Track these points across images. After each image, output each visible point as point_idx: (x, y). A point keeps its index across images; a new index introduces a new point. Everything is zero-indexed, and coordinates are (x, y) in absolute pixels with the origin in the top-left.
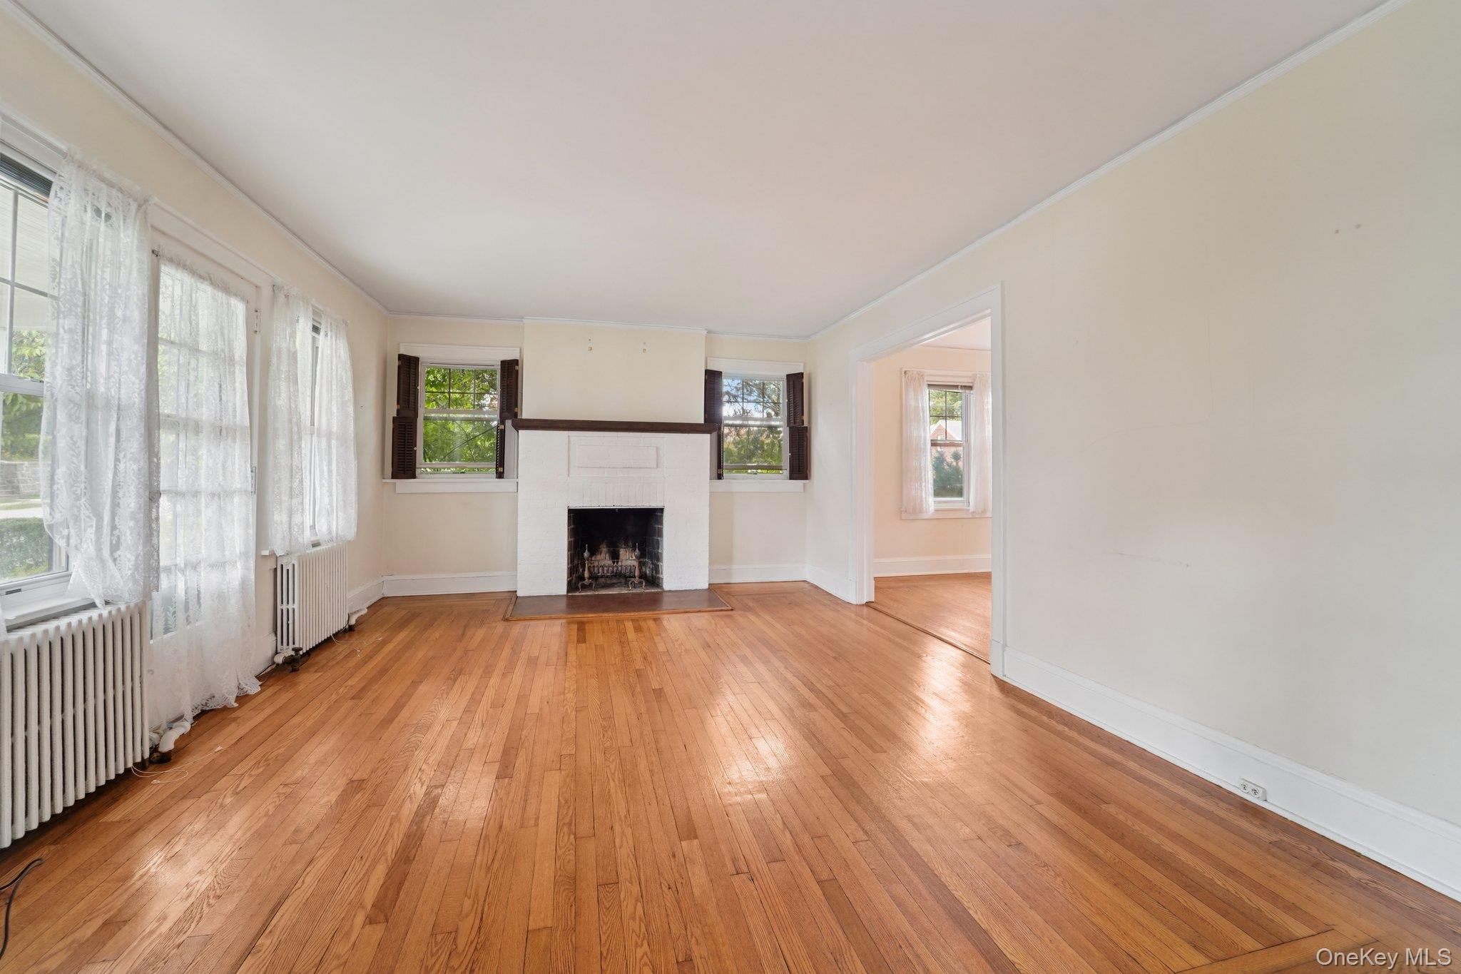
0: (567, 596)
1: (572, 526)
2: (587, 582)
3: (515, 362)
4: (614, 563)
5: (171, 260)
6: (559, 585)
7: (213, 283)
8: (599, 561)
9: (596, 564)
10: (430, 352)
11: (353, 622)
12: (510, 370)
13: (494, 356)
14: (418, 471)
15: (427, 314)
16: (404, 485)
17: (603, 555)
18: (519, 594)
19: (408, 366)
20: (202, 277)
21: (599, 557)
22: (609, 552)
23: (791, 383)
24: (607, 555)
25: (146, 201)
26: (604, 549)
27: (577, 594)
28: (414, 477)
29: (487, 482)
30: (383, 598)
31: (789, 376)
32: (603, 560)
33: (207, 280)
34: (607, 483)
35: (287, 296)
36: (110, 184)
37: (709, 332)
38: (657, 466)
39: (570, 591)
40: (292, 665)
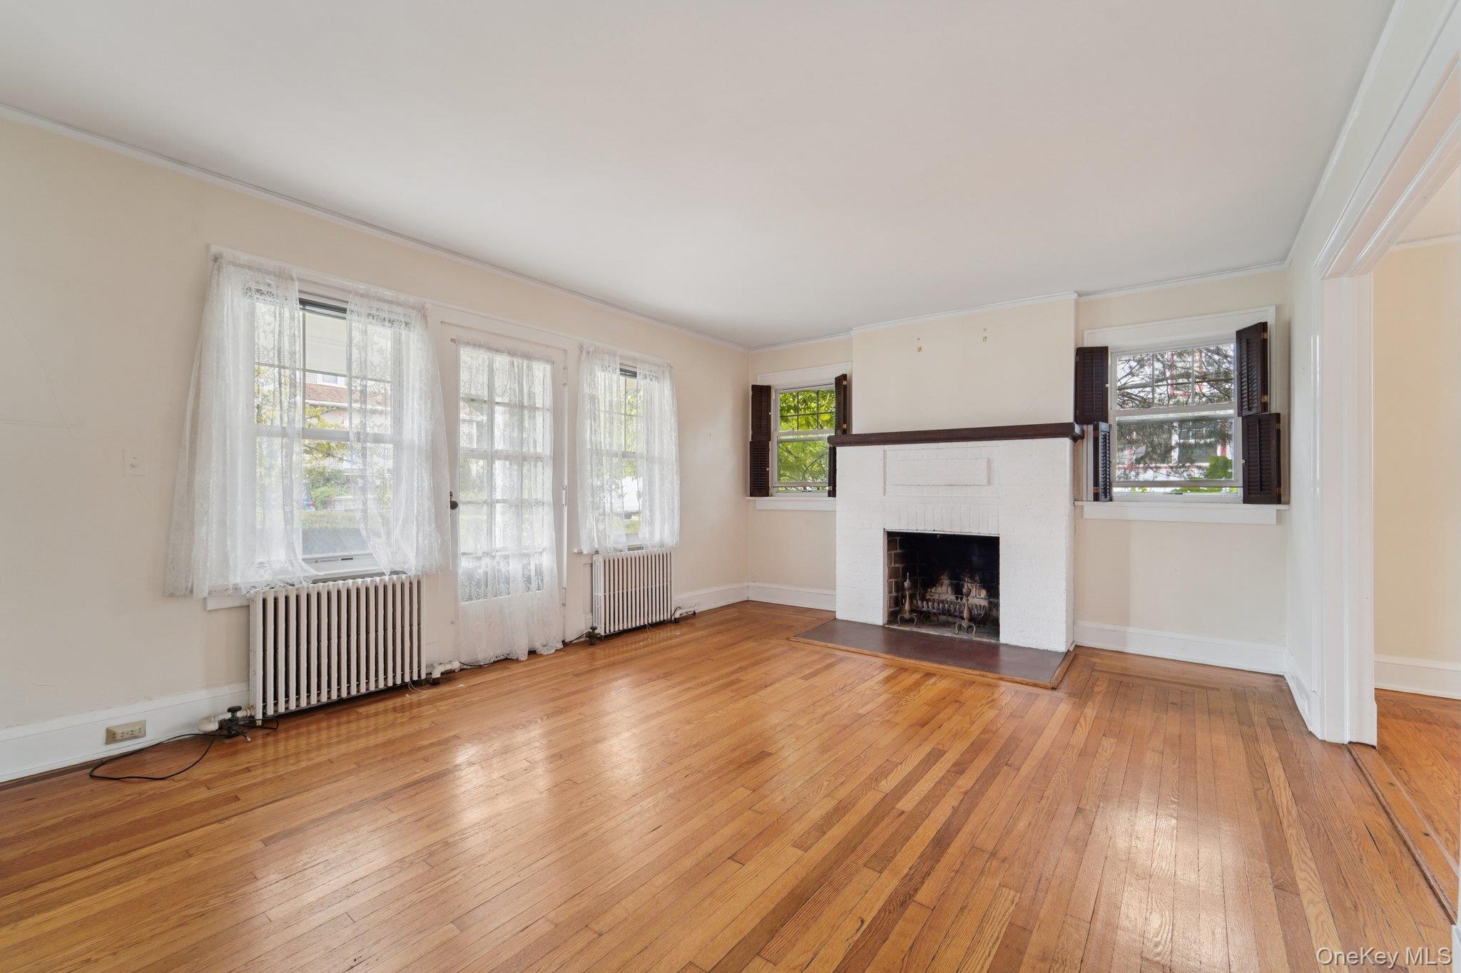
0: (883, 627)
1: (899, 551)
2: (907, 616)
3: (844, 377)
4: (957, 598)
5: (467, 344)
6: (875, 612)
7: (512, 353)
8: (939, 594)
9: (936, 597)
10: (777, 379)
11: (677, 615)
12: (842, 386)
13: (827, 376)
14: (771, 491)
15: (775, 344)
16: (761, 501)
17: (944, 588)
18: (839, 616)
19: (761, 395)
20: (497, 351)
21: (939, 589)
22: (951, 584)
23: (1245, 341)
24: (949, 588)
25: (423, 307)
26: (946, 582)
27: (895, 627)
28: (767, 495)
29: (823, 500)
30: (748, 601)
31: (1241, 332)
32: (943, 592)
33: (504, 352)
34: (925, 503)
35: (588, 353)
36: (390, 302)
37: (1080, 295)
38: (989, 483)
39: (890, 622)
40: (592, 639)
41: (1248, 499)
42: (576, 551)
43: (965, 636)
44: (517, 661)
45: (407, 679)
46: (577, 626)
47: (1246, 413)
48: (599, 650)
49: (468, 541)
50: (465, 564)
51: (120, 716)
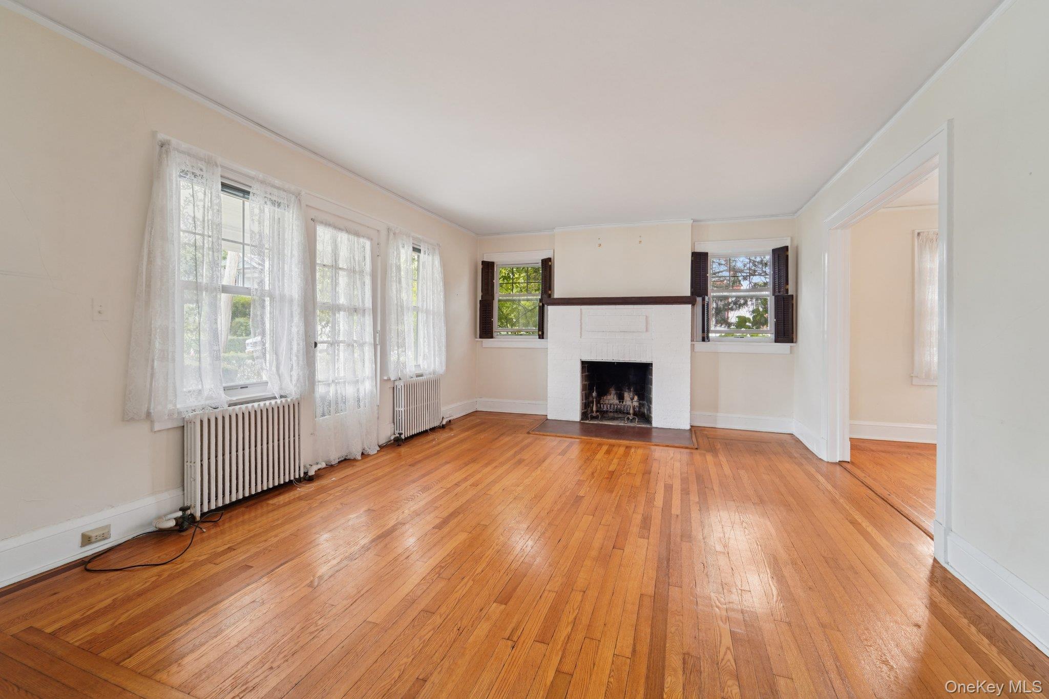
0: (580, 422)
1: (587, 374)
2: (594, 414)
3: (549, 260)
4: (620, 402)
5: (322, 223)
6: (574, 413)
7: (348, 231)
8: (609, 400)
9: (607, 402)
10: (502, 258)
11: (444, 422)
12: (547, 264)
13: (536, 258)
14: (495, 334)
15: (498, 234)
16: (487, 342)
17: (612, 396)
18: (549, 418)
19: (488, 268)
20: (340, 229)
21: (609, 397)
22: (616, 394)
23: (777, 256)
24: (615, 396)
25: (299, 194)
26: (613, 392)
27: (587, 422)
28: (492, 337)
29: (535, 341)
30: (477, 411)
31: (774, 251)
32: (611, 399)
33: (344, 230)
34: (608, 343)
35: (394, 234)
36: (278, 188)
37: (694, 221)
38: (647, 330)
39: (582, 419)
40: (398, 442)
41: (777, 340)
42: (385, 378)
43: (632, 425)
44: (355, 460)
45: (292, 478)
46: (387, 433)
47: (777, 294)
48: (403, 450)
49: (322, 372)
50: (320, 390)
51: (90, 522)
